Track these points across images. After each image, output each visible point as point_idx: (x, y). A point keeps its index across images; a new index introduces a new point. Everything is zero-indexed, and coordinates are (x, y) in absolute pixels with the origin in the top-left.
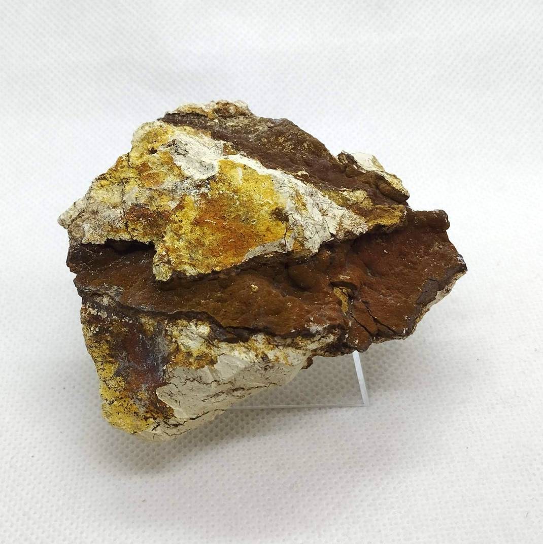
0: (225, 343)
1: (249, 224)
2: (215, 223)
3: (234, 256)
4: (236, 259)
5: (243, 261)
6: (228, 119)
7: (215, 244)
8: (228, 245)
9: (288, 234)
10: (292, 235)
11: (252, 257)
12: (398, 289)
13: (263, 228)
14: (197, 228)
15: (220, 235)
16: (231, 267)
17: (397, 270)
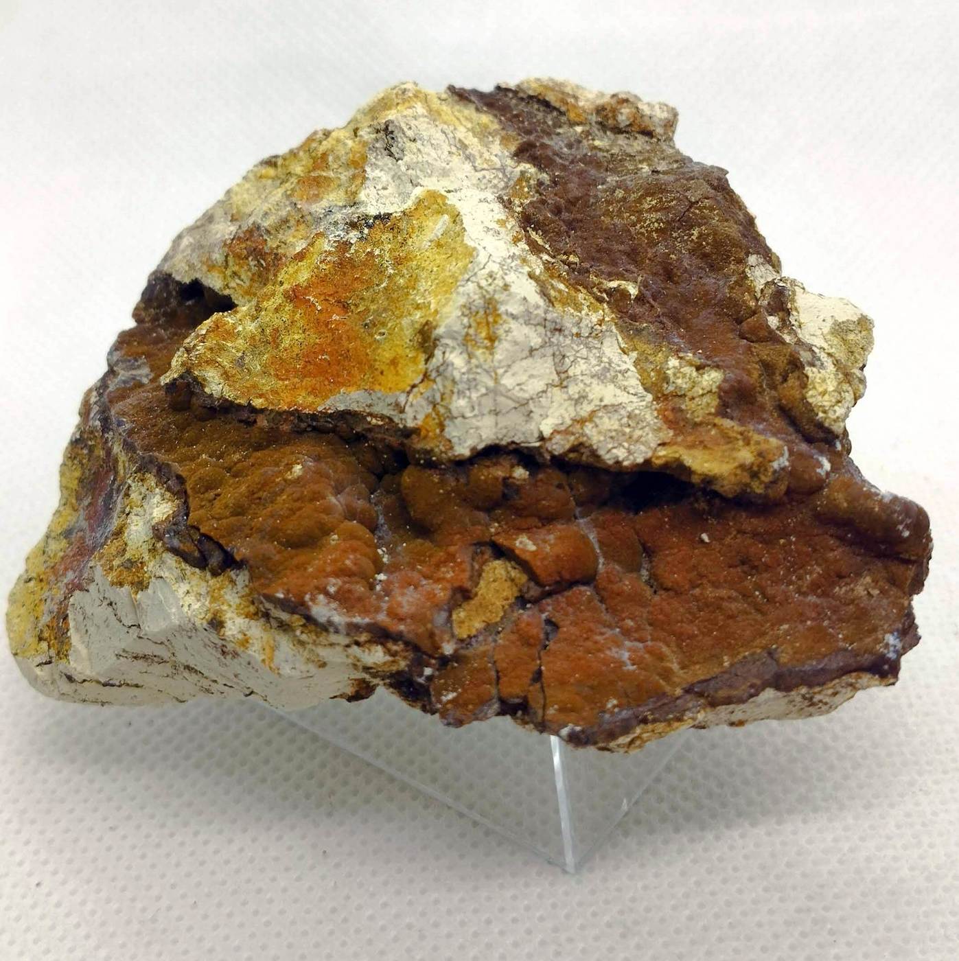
0: (175, 558)
1: (372, 335)
2: (319, 308)
3: (313, 391)
4: (310, 399)
5: (320, 409)
6: (608, 133)
7: (296, 351)
8: (315, 364)
9: (421, 388)
10: (428, 394)
11: (342, 408)
12: (680, 637)
13: (388, 356)
14: (289, 307)
15: (314, 338)
16: (288, 412)
17: (710, 593)
